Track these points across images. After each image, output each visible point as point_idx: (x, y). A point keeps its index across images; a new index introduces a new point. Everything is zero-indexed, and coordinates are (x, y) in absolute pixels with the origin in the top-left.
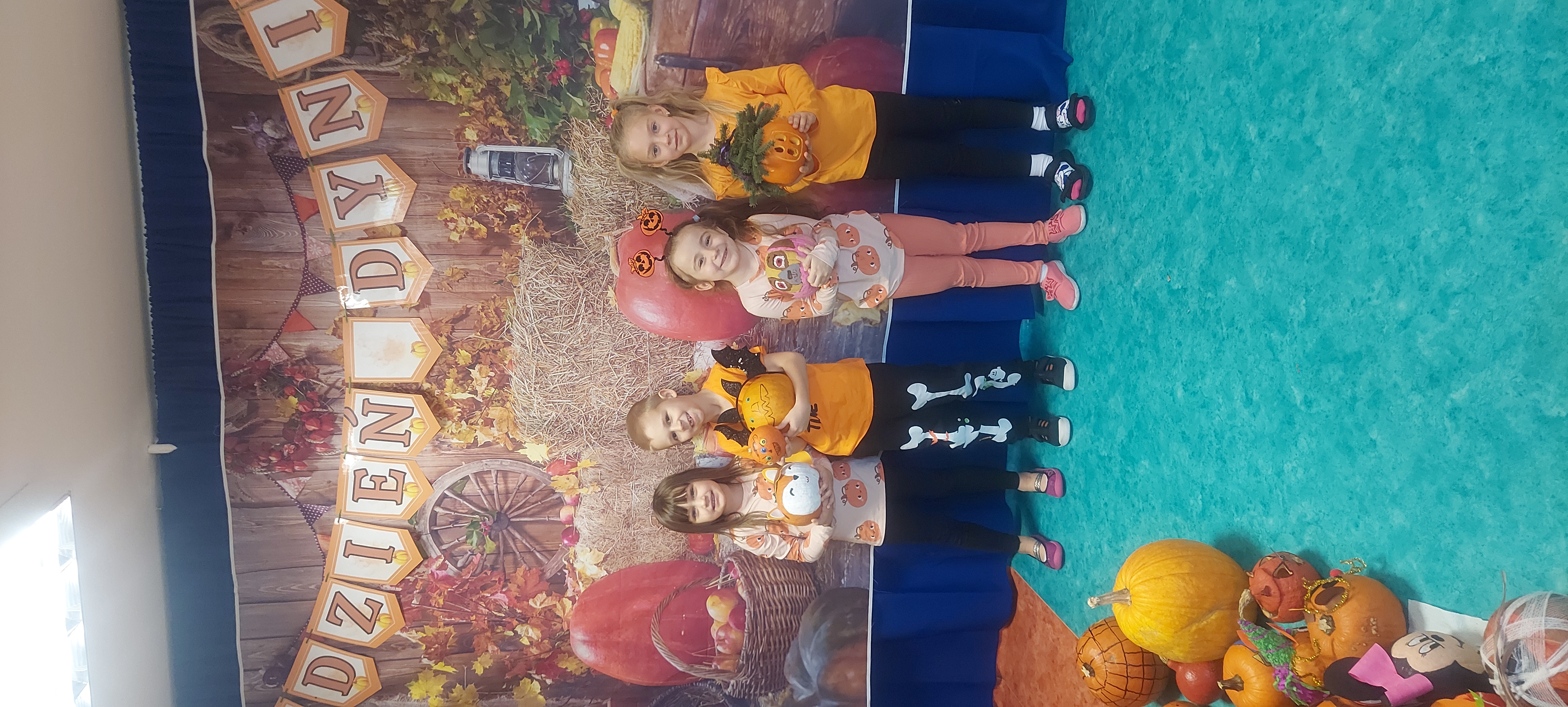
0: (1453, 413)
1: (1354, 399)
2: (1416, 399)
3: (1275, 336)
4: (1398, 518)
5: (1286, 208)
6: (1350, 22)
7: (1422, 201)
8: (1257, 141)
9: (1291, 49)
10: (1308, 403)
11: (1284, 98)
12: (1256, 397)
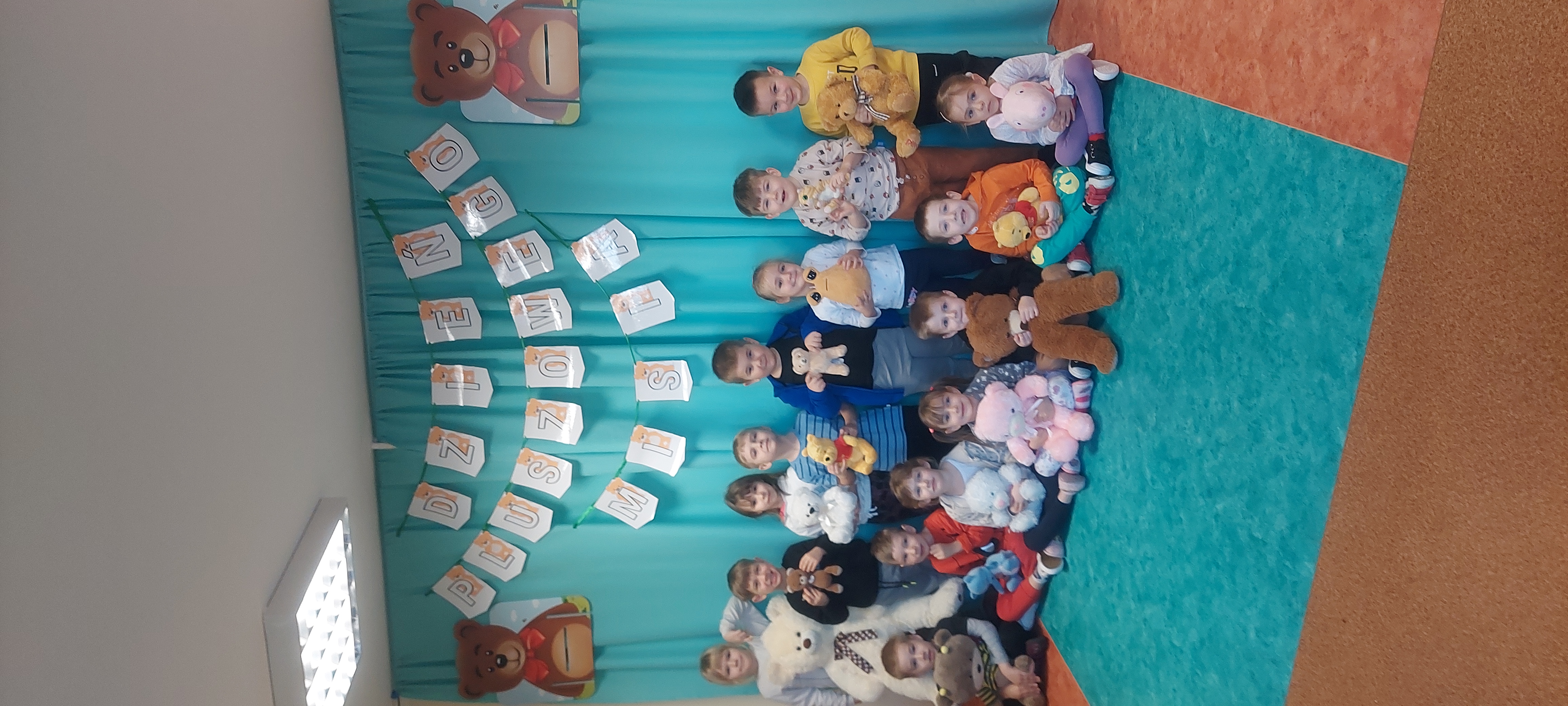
0: (1216, 516)
1: (1174, 489)
2: (1201, 502)
3: (1140, 430)
4: (1189, 571)
5: (1150, 348)
6: (1188, 242)
7: (1212, 379)
8: (1138, 293)
9: (1159, 242)
10: (1153, 481)
11: (1153, 273)
12: (1128, 466)
